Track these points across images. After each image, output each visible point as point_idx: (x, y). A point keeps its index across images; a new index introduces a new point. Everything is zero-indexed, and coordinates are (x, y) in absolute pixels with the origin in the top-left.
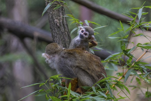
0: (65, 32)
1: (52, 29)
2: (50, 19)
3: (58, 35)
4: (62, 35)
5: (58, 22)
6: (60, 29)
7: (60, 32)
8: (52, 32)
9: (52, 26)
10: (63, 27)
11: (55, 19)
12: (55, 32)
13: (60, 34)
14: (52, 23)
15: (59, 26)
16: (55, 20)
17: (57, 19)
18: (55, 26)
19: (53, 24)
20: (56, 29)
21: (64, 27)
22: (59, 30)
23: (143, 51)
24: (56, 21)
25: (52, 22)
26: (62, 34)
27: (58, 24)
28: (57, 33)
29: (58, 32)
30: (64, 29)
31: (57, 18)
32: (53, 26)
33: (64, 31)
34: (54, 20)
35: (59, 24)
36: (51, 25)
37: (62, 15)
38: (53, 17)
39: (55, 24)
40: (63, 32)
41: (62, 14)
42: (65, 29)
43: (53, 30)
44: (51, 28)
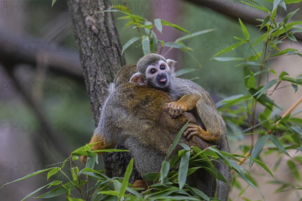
0: (111, 45)
1: (79, 39)
2: (75, 16)
3: (93, 54)
4: (103, 54)
5: (94, 21)
6: (99, 40)
7: (99, 46)
8: (80, 46)
9: (80, 32)
10: (106, 35)
11: (86, 16)
12: (88, 45)
13: (99, 52)
14: (80, 26)
15: (97, 32)
16: (87, 19)
17: (91, 15)
18: (87, 33)
19: (82, 28)
20: (88, 39)
21: (108, 35)
22: (96, 41)
23: (296, 91)
24: (89, 20)
25: (80, 23)
26: (103, 52)
27: (94, 28)
28: (91, 49)
29: (94, 46)
30: (107, 39)
31: (91, 13)
32: (83, 34)
33: (108, 44)
34: (84, 18)
35: (97, 27)
36: (76, 29)
37: (104, 6)
38: (82, 10)
39: (86, 27)
40: (105, 45)
41: (103, 3)
42: (110, 40)
43: (83, 42)
44: (76, 38)
